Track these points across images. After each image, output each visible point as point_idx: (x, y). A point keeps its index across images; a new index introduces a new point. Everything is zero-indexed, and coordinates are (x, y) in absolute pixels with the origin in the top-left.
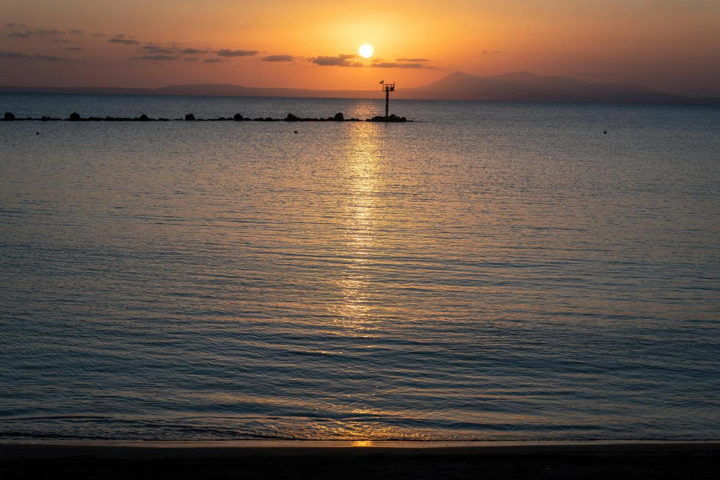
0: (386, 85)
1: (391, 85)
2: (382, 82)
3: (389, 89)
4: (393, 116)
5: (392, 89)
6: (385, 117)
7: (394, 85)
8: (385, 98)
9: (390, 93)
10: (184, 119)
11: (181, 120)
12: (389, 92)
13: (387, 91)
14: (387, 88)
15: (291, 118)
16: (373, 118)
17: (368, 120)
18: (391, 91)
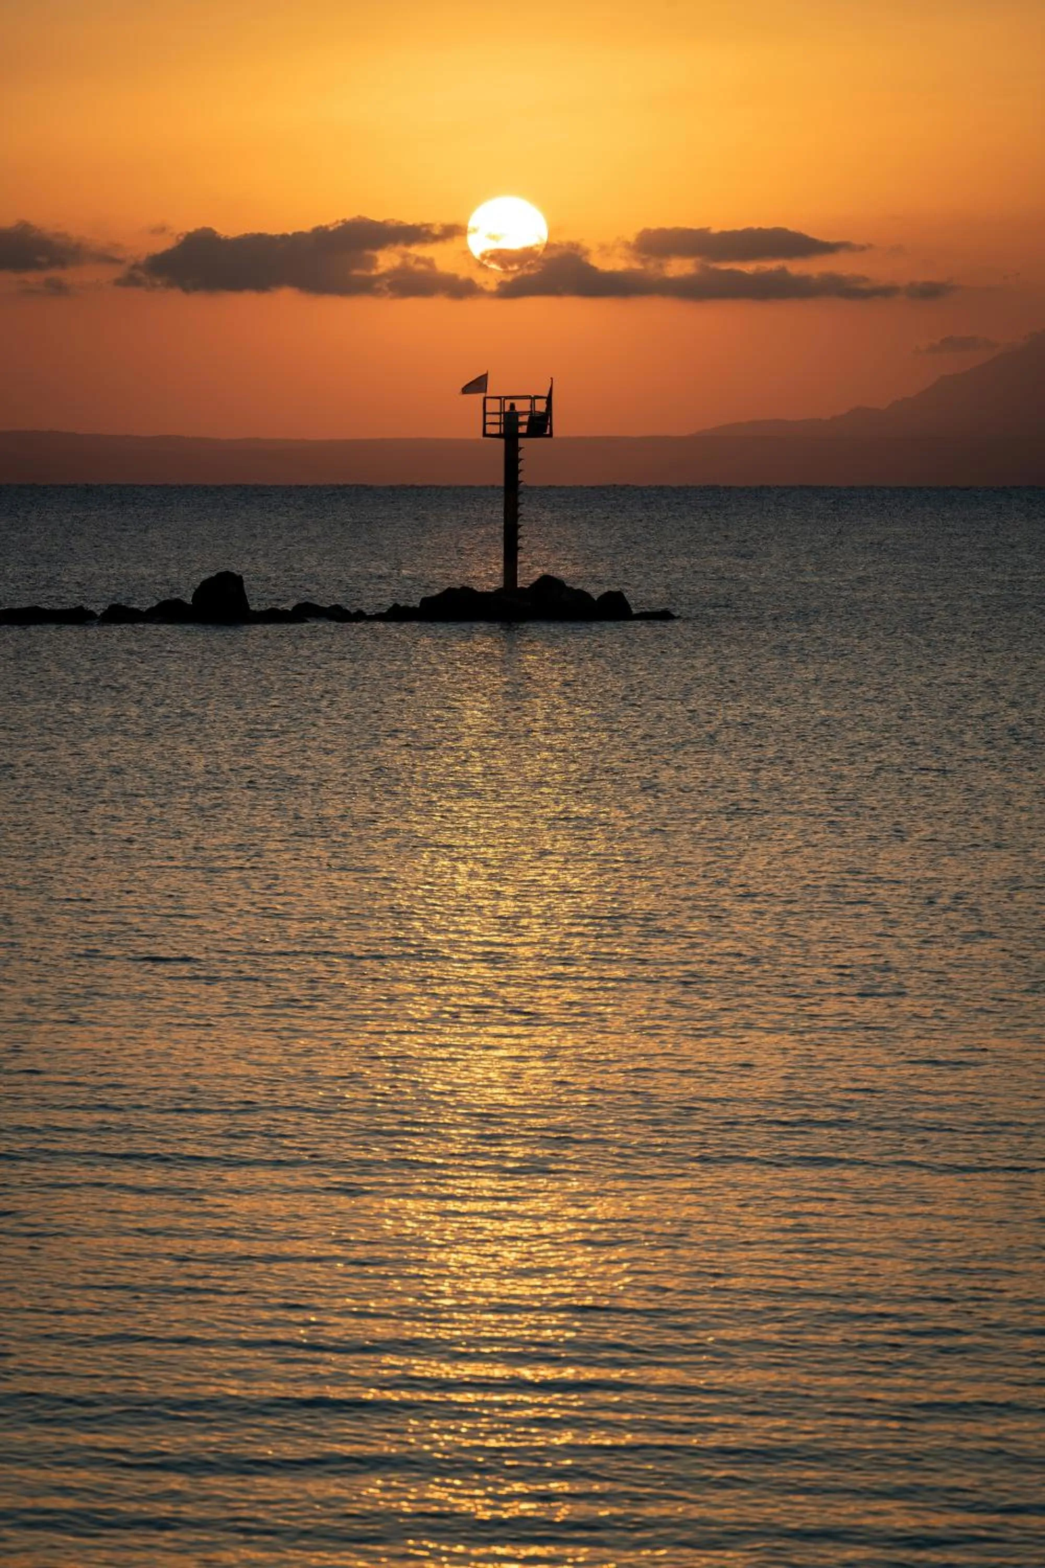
0: (501, 399)
1: (533, 399)
2: (478, 385)
4: (548, 583)
6: (498, 592)
7: (549, 399)
8: (499, 480)
9: (528, 447)
12: (522, 442)
13: (510, 435)
14: (510, 418)
16: (426, 601)
18: (532, 433)
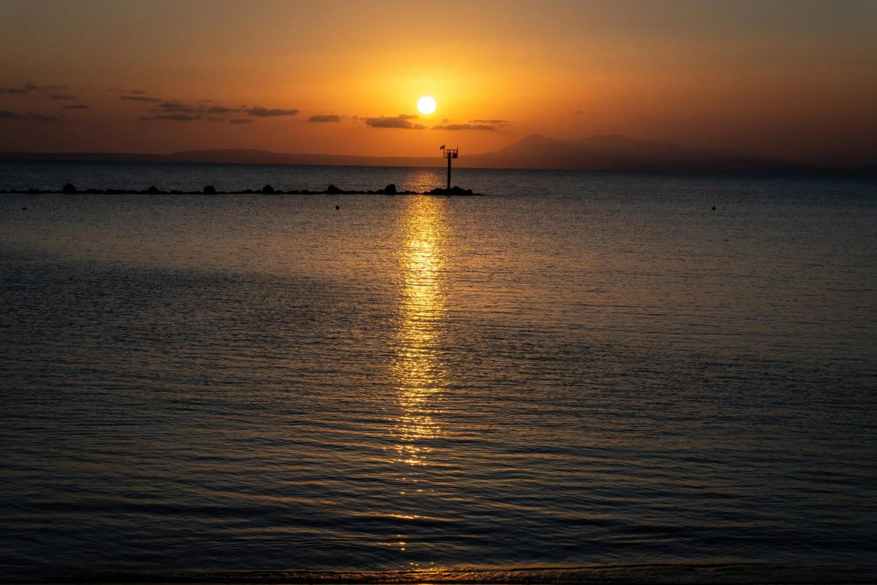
0: (448, 150)
1: (454, 150)
2: (443, 147)
3: (452, 156)
4: (456, 188)
5: (455, 156)
6: (446, 189)
7: (457, 151)
8: (447, 166)
9: (453, 160)
10: (202, 191)
11: (199, 193)
13: (449, 158)
14: (449, 154)
15: (333, 191)
16: (432, 191)
17: (426, 194)
18: (453, 157)
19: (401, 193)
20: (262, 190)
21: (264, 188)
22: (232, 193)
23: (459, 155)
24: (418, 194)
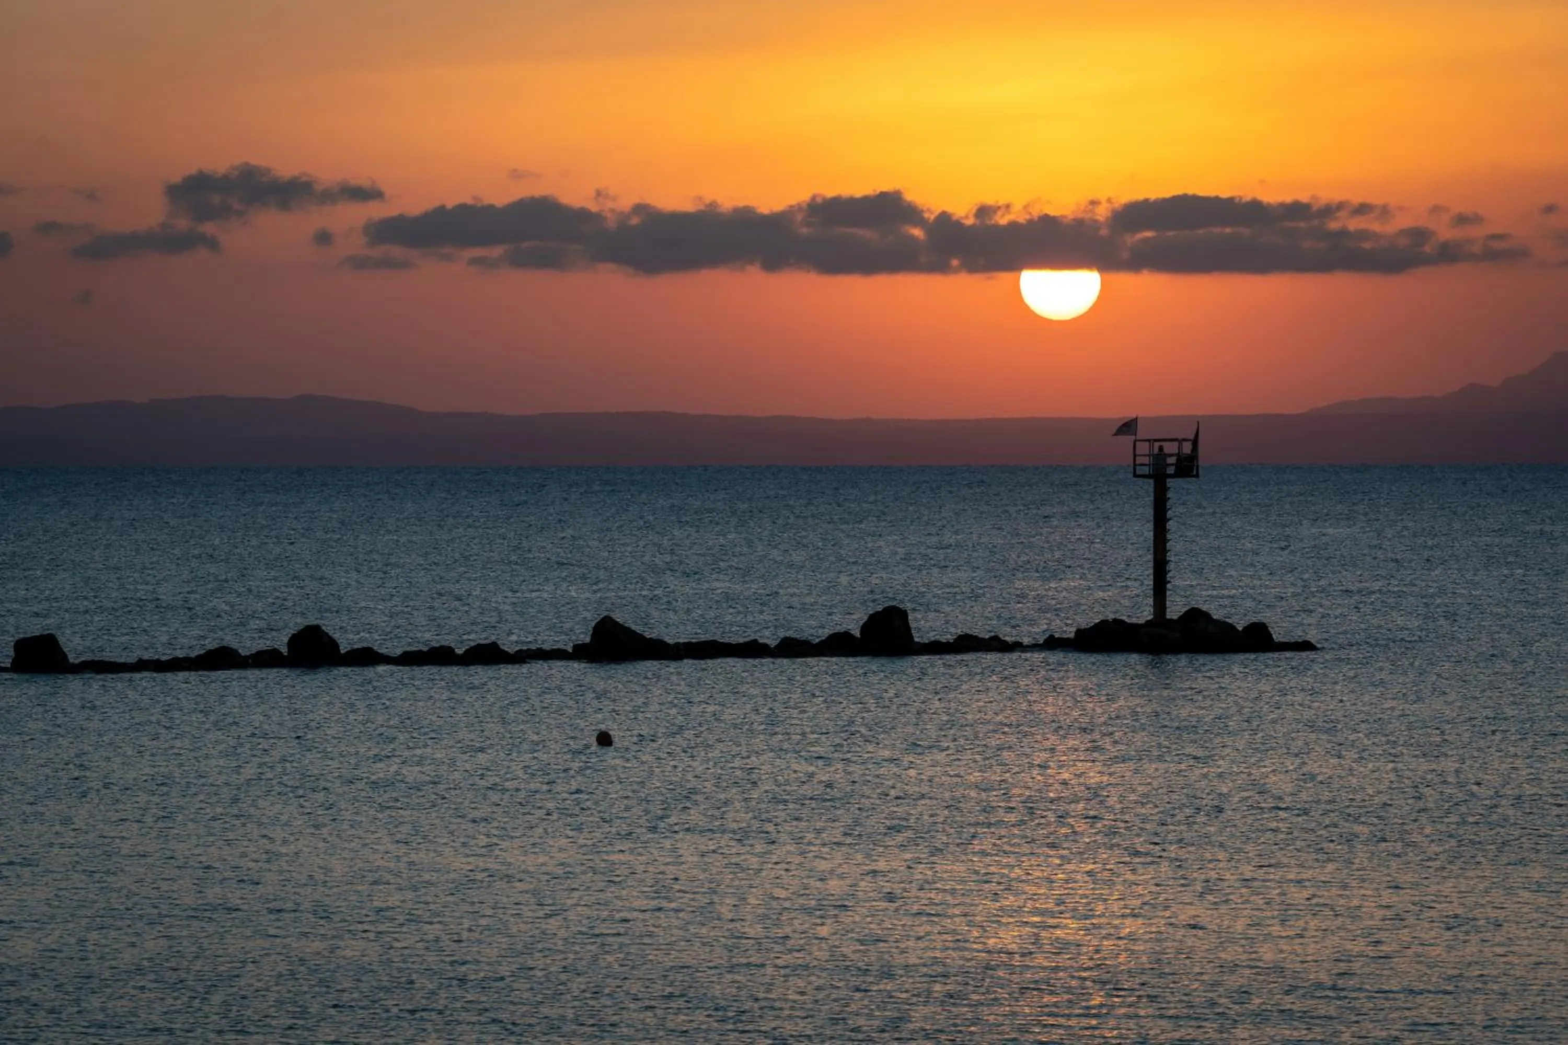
1: (1181, 441)
2: (1128, 428)
4: (1195, 615)
6: (1150, 624)
7: (1195, 442)
13: (1159, 476)
16: (1079, 632)
18: (1175, 475)
19: (936, 648)
20: (284, 650)
21: (295, 641)
22: (142, 666)
23: (1203, 462)
24: (1016, 646)
